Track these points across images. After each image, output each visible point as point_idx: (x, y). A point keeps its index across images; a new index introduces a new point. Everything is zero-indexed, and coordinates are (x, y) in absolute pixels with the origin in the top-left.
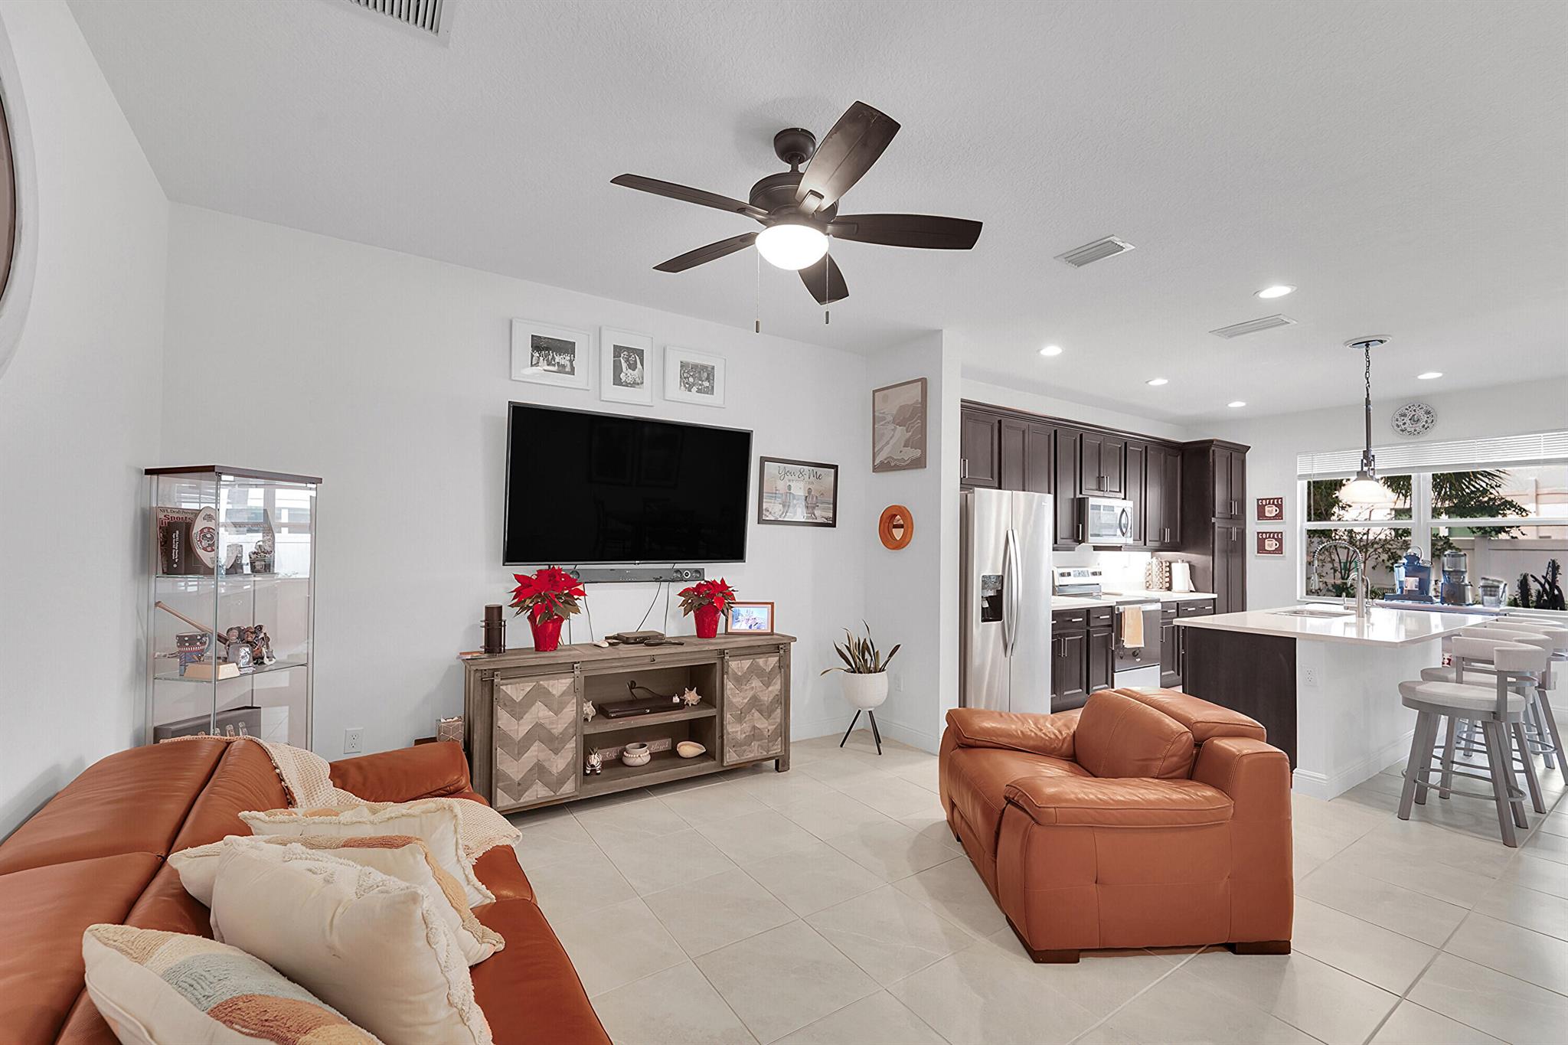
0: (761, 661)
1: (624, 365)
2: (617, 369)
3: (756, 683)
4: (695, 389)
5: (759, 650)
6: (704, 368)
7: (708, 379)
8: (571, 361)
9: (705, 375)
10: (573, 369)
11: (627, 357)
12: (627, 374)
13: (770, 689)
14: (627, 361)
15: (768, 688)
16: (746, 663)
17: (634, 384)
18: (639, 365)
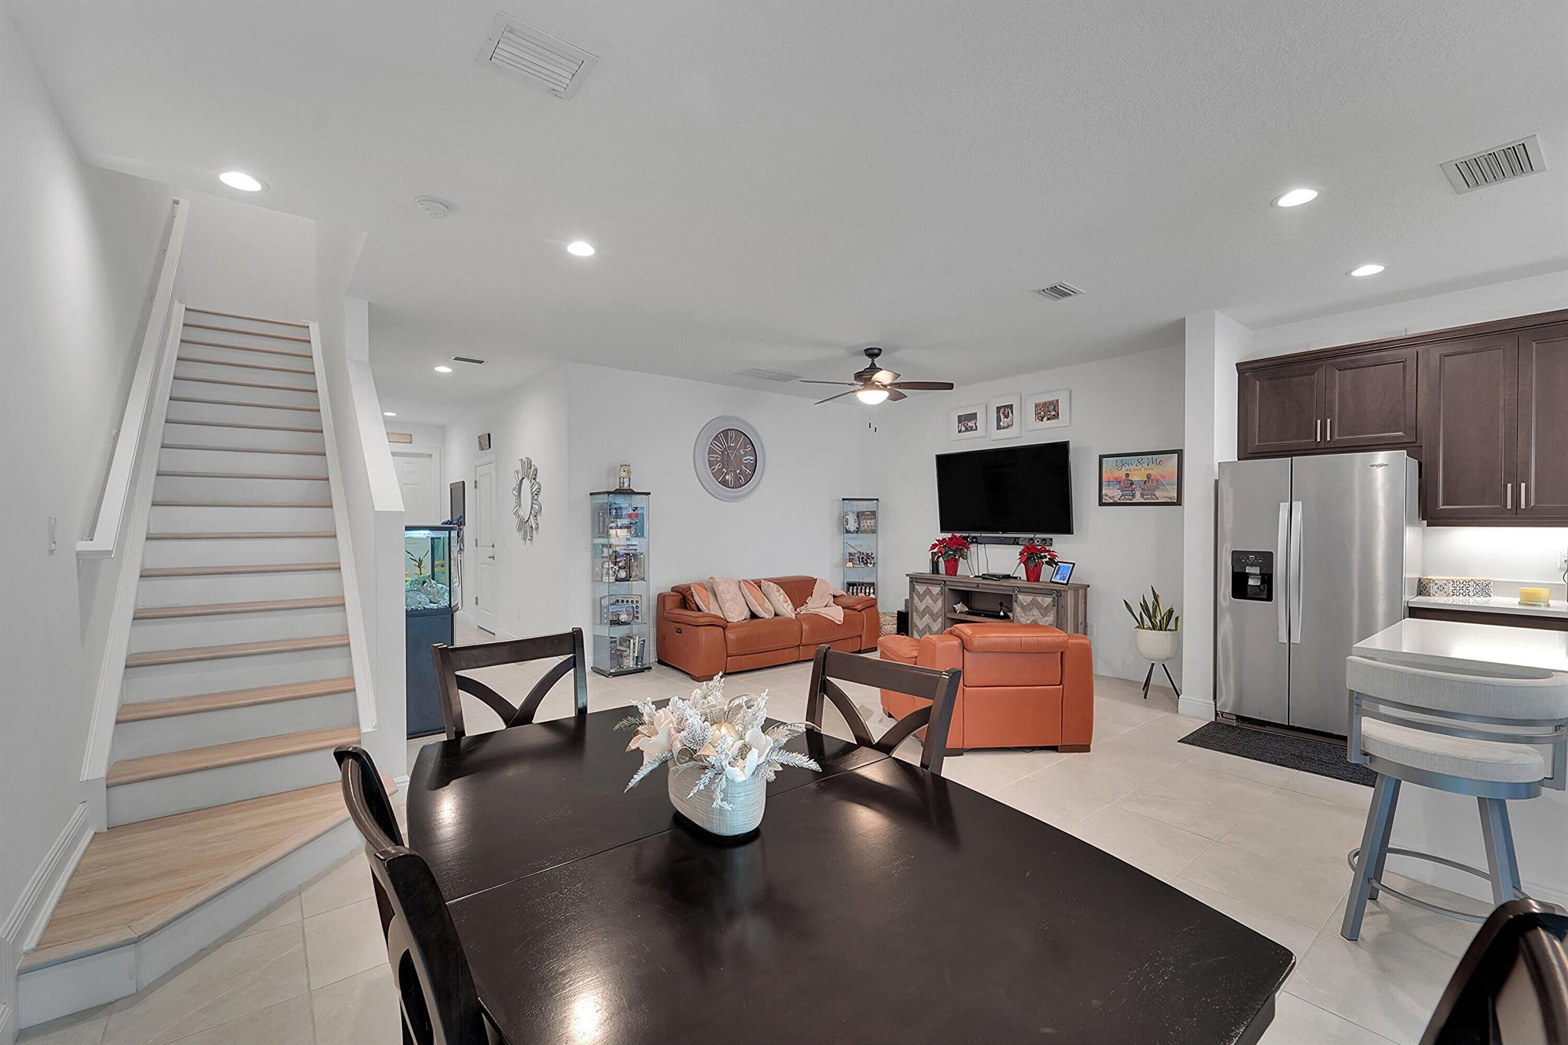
0: (1039, 599)
1: (1002, 417)
2: (999, 420)
3: (1035, 612)
4: (1045, 418)
5: (1040, 591)
6: (1051, 403)
7: (1054, 410)
8: (975, 423)
9: (1052, 407)
10: (976, 427)
11: (1005, 411)
12: (1004, 422)
13: (1046, 618)
14: (1004, 414)
15: (1044, 617)
16: (1029, 598)
17: (1008, 426)
18: (1010, 414)
